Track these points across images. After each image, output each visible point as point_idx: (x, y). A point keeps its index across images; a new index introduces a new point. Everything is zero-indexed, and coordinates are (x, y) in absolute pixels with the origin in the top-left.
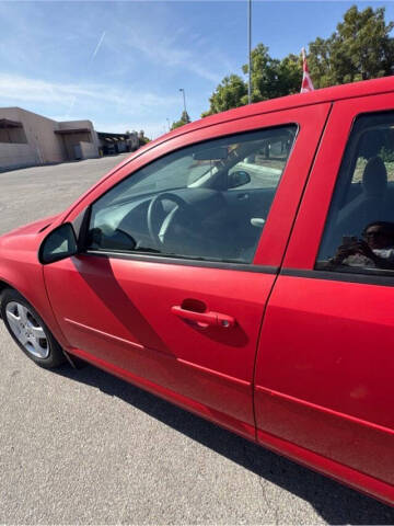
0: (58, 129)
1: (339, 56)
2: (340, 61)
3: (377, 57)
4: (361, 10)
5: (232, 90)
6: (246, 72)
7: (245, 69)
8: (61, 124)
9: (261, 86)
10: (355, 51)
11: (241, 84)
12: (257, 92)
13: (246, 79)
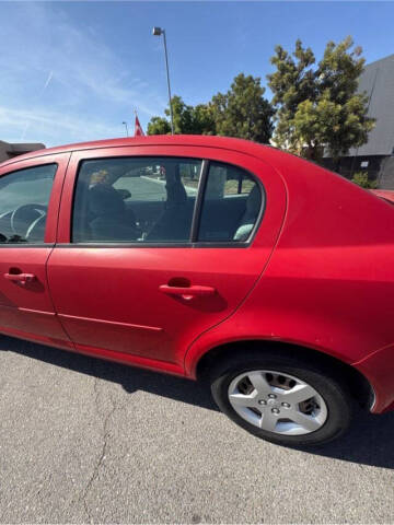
0: (10, 150)
1: (233, 108)
2: (234, 112)
3: (257, 111)
4: (246, 76)
5: (159, 127)
6: (168, 114)
7: (167, 112)
8: (12, 145)
9: (180, 126)
10: (243, 105)
11: (166, 124)
12: (177, 129)
13: (169, 119)
